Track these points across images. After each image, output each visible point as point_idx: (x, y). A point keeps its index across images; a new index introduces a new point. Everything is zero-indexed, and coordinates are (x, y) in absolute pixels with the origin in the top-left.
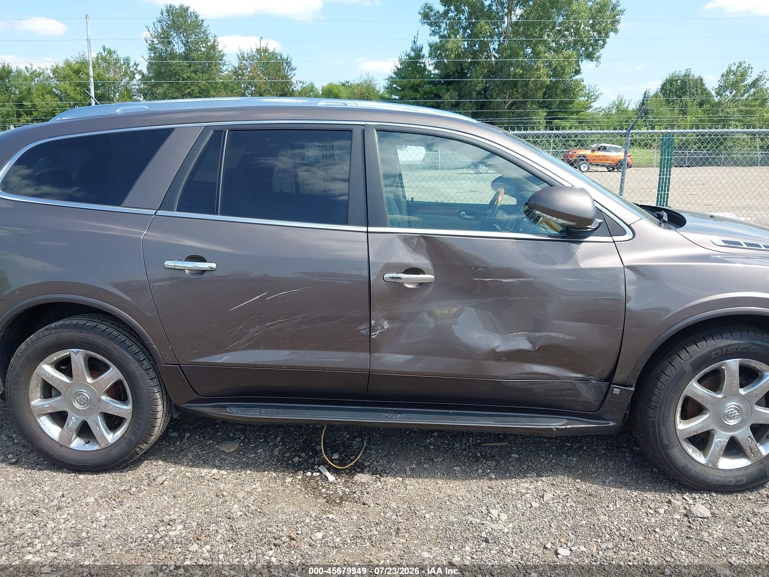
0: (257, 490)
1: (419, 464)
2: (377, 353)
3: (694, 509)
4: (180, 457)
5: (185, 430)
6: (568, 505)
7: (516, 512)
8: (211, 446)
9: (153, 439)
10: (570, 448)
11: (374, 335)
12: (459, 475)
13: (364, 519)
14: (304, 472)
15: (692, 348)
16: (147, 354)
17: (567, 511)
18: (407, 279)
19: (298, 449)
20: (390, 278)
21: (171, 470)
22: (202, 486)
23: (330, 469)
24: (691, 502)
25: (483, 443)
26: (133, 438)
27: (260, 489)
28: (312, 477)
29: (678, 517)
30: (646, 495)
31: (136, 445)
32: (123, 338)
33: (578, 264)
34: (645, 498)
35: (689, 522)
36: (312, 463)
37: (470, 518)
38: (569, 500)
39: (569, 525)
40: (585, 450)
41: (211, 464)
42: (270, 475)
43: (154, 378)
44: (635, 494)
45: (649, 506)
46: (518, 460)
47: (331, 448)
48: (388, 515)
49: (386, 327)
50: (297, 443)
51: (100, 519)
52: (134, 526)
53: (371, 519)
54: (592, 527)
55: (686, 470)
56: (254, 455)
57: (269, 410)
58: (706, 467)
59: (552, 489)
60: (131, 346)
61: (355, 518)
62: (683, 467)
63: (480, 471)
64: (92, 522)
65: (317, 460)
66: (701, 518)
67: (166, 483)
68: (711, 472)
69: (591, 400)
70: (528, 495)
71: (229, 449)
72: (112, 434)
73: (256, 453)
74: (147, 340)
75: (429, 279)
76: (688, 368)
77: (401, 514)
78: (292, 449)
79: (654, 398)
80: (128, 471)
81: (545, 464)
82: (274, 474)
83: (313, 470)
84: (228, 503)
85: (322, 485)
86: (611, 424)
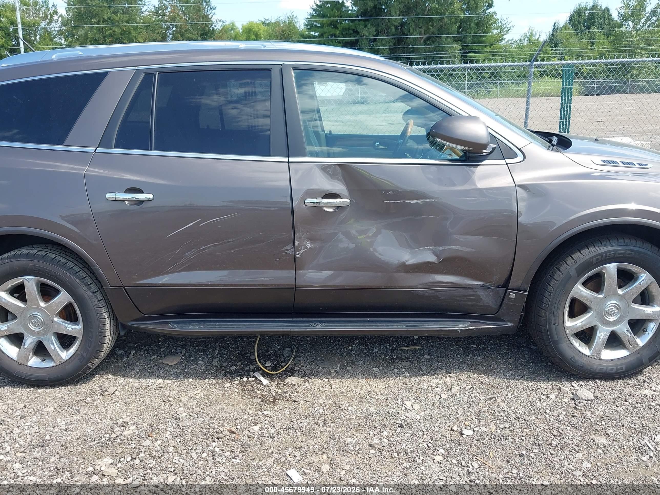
0: (200, 395)
1: (342, 367)
2: (302, 270)
3: (579, 393)
4: (128, 370)
5: (131, 348)
6: (473, 395)
7: (427, 402)
8: (155, 361)
9: (103, 355)
10: (475, 349)
11: (298, 254)
12: (378, 374)
13: (295, 413)
14: (241, 378)
15: (577, 256)
16: (94, 278)
17: (472, 400)
18: (326, 203)
19: (234, 359)
20: (311, 203)
21: (120, 382)
22: (149, 394)
23: (264, 374)
24: (578, 388)
25: (399, 347)
26: (85, 355)
27: (202, 394)
28: (247, 382)
29: (566, 400)
30: (540, 385)
31: (88, 361)
32: (71, 265)
33: (475, 185)
34: (539, 387)
35: (575, 404)
36: (248, 371)
37: (387, 409)
38: (474, 391)
39: (473, 411)
40: (489, 350)
41: (156, 375)
42: (210, 382)
43: (101, 300)
44: (531, 384)
45: (542, 393)
46: (429, 360)
47: (264, 357)
48: (316, 409)
49: (308, 247)
50: (233, 354)
51: (61, 424)
52: (92, 429)
53: (301, 413)
54: (492, 412)
55: (573, 362)
56: (195, 366)
57: (207, 325)
58: (591, 358)
59: (459, 383)
60: (79, 271)
61: (287, 413)
62: (571, 359)
63: (396, 371)
64: (54, 427)
65: (252, 367)
66: (585, 400)
67: (117, 393)
68: (595, 362)
69: (491, 304)
70: (438, 389)
71: (172, 362)
72: (65, 352)
73: (197, 364)
74: (93, 266)
75: (345, 202)
76: (573, 272)
77: (327, 408)
78: (229, 360)
79: (545, 300)
80: (81, 384)
81: (453, 363)
82: (214, 381)
83: (249, 376)
84: (174, 407)
85: (257, 387)
86: (510, 324)
